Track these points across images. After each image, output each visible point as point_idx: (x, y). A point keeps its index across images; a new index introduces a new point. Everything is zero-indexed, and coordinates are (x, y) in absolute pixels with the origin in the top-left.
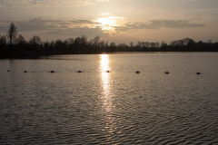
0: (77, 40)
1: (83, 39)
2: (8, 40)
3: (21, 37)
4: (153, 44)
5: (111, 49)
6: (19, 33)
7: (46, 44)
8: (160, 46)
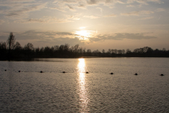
0: (62, 47)
1: (66, 47)
2: (7, 46)
3: (18, 44)
4: (120, 51)
5: (88, 54)
6: (16, 41)
7: (38, 50)
8: (125, 52)
